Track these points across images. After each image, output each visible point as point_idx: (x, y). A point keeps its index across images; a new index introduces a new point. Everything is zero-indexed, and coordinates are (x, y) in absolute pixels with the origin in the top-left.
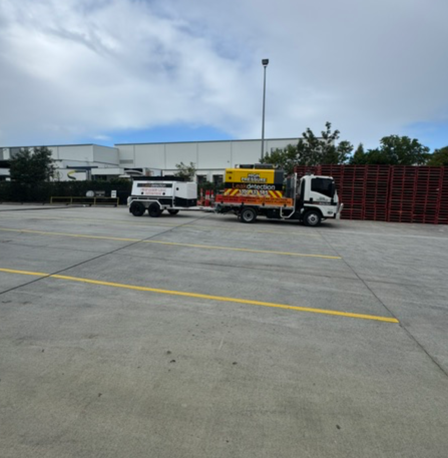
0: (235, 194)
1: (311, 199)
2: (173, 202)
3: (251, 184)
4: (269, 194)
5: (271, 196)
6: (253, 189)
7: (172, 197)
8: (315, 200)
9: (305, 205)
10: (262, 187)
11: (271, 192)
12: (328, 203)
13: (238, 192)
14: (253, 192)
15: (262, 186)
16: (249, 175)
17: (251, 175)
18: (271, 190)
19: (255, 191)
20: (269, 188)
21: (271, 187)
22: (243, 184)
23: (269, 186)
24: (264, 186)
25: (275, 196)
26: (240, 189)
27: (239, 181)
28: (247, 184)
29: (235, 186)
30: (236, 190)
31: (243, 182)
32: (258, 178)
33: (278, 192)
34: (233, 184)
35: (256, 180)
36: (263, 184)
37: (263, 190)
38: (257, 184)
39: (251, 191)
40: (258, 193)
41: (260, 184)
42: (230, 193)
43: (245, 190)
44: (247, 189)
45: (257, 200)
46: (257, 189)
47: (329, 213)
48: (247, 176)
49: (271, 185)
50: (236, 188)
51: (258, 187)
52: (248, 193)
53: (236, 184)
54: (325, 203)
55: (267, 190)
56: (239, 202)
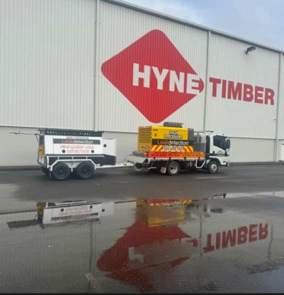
0: (160, 150)
1: (214, 152)
3: (172, 140)
4: (184, 149)
5: (186, 150)
6: (172, 145)
7: (102, 155)
8: (216, 153)
9: (211, 157)
11: (186, 147)
12: (224, 154)
13: (162, 148)
14: (173, 147)
15: (179, 142)
16: (170, 133)
17: (172, 133)
18: (185, 145)
19: (174, 146)
20: (184, 143)
21: (186, 143)
22: (165, 140)
23: (184, 142)
24: (181, 142)
25: (188, 151)
26: (163, 145)
27: (162, 138)
28: (169, 140)
29: (159, 142)
30: (161, 146)
31: (166, 139)
32: (177, 135)
33: (190, 147)
34: (158, 140)
35: (175, 137)
36: (180, 141)
37: (180, 145)
38: (176, 141)
39: (171, 147)
40: (177, 149)
41: (178, 141)
42: (156, 149)
43: (167, 146)
44: (169, 145)
45: (181, 155)
46: (176, 145)
47: (224, 162)
48: (169, 134)
49: (185, 141)
50: (161, 145)
51: (177, 143)
52: (170, 148)
53: (160, 140)
54: (222, 155)
55: (183, 145)
56: (167, 157)
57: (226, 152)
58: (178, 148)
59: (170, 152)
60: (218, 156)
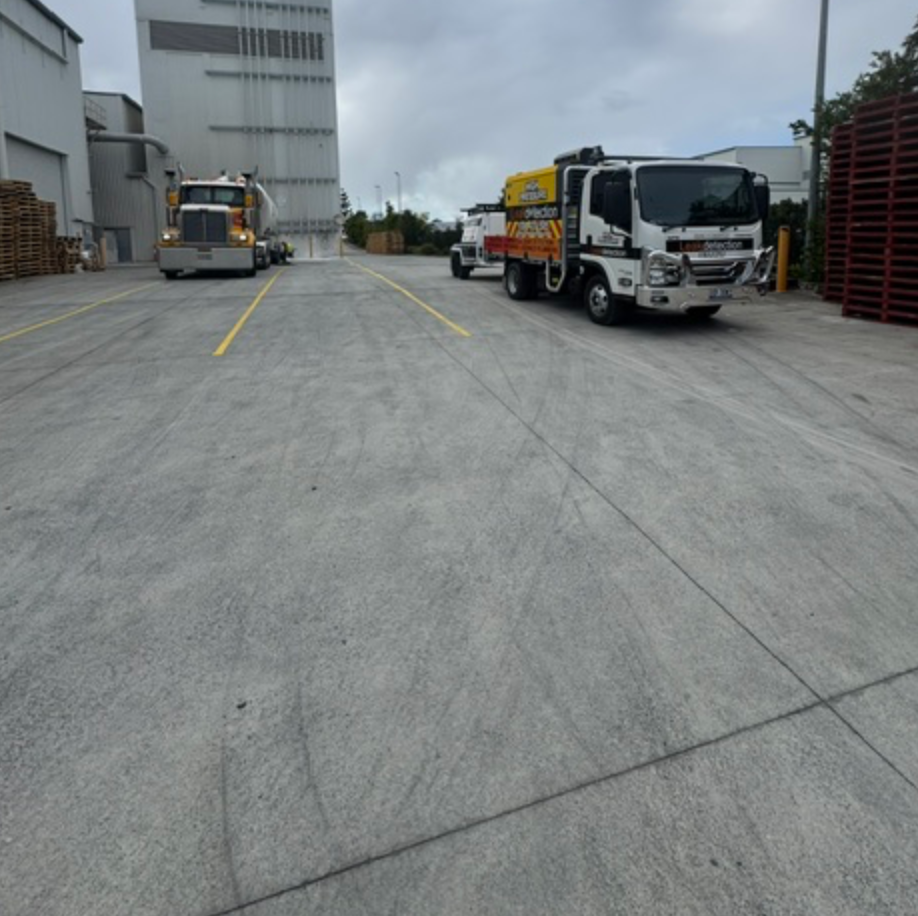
0: (514, 235)
1: (589, 238)
2: (478, 252)
3: (531, 207)
4: (551, 230)
5: (553, 236)
6: (532, 219)
7: (475, 243)
8: (595, 242)
9: (584, 256)
10: (543, 213)
11: (552, 222)
13: (517, 228)
14: (533, 225)
15: (542, 208)
18: (553, 218)
19: (534, 222)
20: (551, 212)
21: (553, 211)
22: (521, 208)
23: (550, 208)
24: (545, 208)
25: (557, 235)
26: (519, 220)
27: (518, 203)
28: (525, 208)
29: (514, 214)
30: (515, 225)
31: (521, 203)
33: (560, 223)
34: (512, 211)
36: (543, 204)
37: (544, 218)
38: (537, 205)
39: (529, 224)
40: (537, 228)
41: (540, 205)
42: (511, 230)
43: (524, 223)
44: (526, 219)
46: (536, 218)
49: (552, 204)
50: (515, 219)
51: (538, 213)
52: (527, 229)
53: (514, 209)
55: (548, 218)
57: (628, 241)
58: (539, 227)
59: (528, 240)
60: (601, 254)
